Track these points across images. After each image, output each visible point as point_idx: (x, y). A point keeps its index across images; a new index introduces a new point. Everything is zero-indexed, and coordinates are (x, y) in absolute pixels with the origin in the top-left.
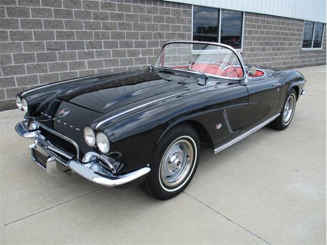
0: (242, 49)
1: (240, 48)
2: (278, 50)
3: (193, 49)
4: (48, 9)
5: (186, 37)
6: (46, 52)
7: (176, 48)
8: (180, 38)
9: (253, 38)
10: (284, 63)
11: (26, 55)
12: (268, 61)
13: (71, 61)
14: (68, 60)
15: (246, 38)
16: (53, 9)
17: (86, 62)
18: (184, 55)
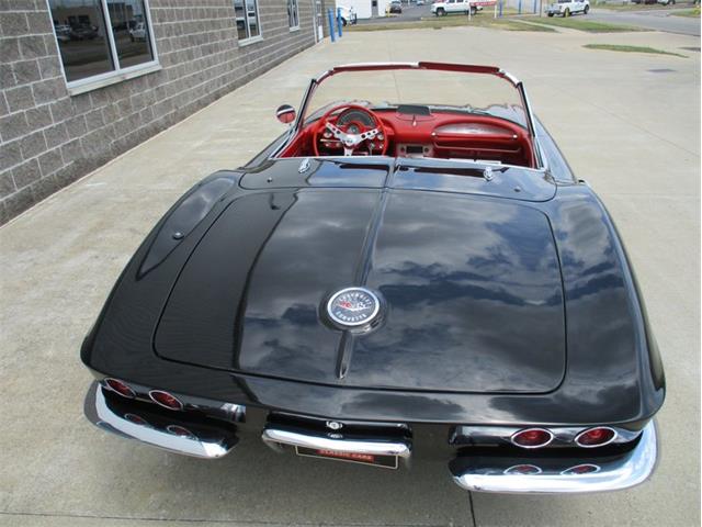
0: (156, 61)
1: (153, 59)
2: (211, 52)
3: (68, 81)
5: (42, 46)
7: (30, 84)
8: (31, 53)
9: (169, 30)
10: (224, 80)
12: (202, 80)
15: (158, 32)
18: (54, 102)
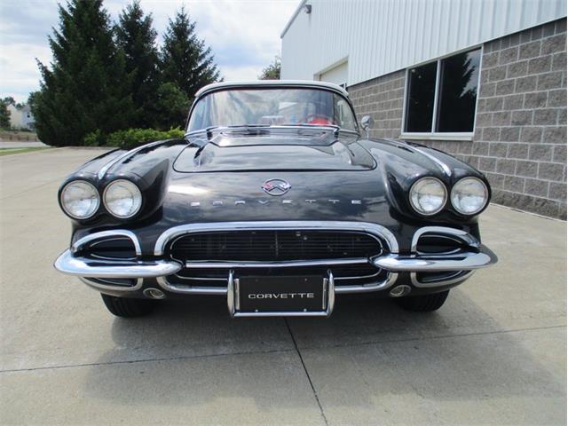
4: (524, 62)
6: (510, 127)
11: (493, 129)
13: (533, 144)
14: (530, 141)
16: (528, 60)
17: (553, 148)
